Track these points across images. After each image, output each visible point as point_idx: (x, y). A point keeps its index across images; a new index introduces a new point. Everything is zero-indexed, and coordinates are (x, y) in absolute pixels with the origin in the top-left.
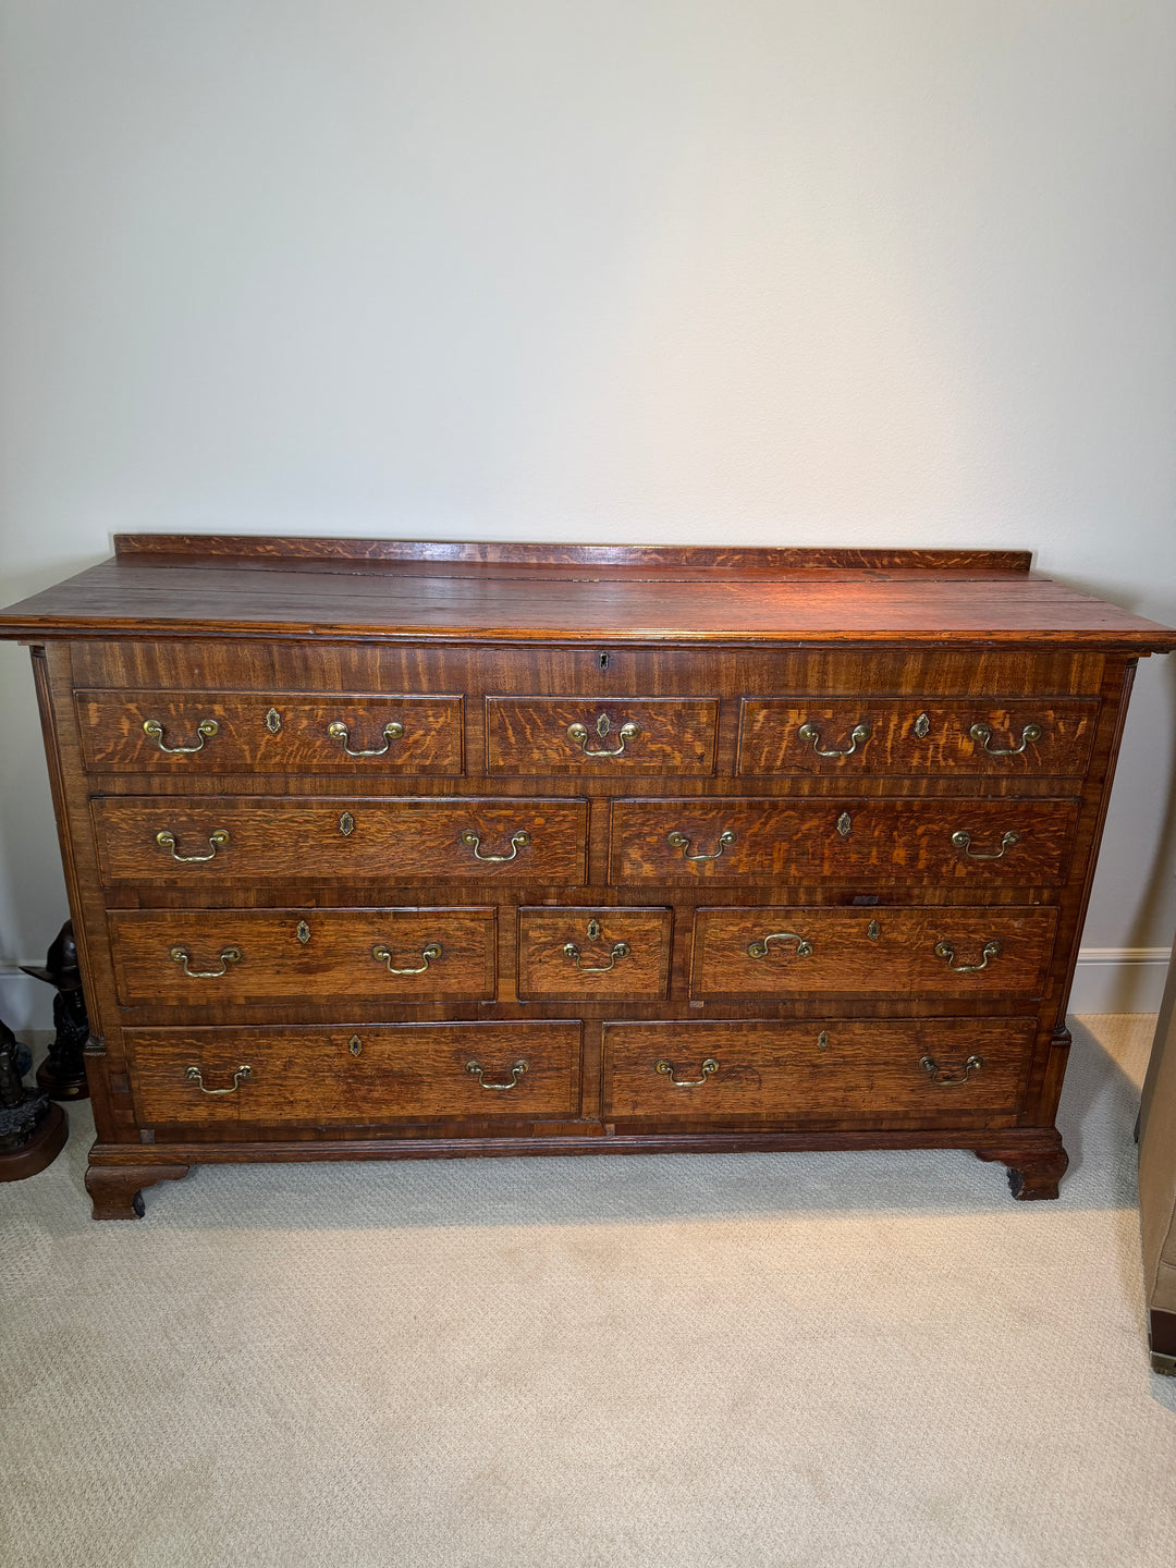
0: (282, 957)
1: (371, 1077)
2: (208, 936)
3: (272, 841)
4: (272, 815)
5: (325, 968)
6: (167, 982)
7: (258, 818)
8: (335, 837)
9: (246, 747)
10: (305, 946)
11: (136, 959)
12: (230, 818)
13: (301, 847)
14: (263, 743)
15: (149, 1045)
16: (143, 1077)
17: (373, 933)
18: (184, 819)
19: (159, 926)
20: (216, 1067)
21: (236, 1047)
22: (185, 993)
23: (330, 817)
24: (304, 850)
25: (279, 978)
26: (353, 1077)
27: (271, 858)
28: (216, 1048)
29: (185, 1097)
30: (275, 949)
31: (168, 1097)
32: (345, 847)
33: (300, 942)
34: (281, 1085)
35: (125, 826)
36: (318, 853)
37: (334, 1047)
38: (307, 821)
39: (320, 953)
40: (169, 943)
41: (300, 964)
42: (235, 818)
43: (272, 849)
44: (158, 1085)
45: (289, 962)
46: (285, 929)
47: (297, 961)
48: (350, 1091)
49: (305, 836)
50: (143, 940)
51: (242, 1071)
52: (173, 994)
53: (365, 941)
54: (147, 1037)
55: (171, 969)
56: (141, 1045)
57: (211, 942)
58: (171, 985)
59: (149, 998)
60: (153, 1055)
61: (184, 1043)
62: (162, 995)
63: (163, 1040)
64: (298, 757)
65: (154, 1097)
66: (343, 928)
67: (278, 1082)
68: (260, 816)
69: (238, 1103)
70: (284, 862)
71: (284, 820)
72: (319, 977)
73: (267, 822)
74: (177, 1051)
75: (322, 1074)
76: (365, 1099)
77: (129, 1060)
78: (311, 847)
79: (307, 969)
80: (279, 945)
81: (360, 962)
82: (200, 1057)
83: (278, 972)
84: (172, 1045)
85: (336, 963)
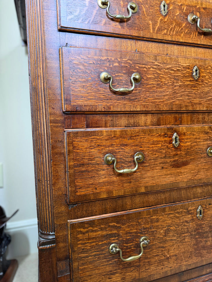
0: (165, 157)
1: (207, 232)
2: (126, 145)
3: (162, 82)
4: (162, 65)
5: (185, 164)
6: (101, 181)
7: (155, 67)
8: (190, 81)
9: (150, 22)
10: (176, 149)
11: (83, 165)
12: (141, 66)
13: (175, 86)
14: (159, 21)
15: (87, 232)
16: (81, 258)
17: (207, 140)
18: (117, 64)
19: (98, 139)
20: (127, 241)
21: (140, 224)
22: (110, 188)
23: (189, 68)
24: (177, 88)
25: (164, 171)
26: (199, 233)
27: (161, 92)
28: (129, 226)
29: (108, 269)
30: (161, 152)
31: (97, 271)
32: (195, 87)
33: (174, 147)
34: (163, 247)
35: (81, 67)
36: (183, 90)
37: (190, 216)
38: (178, 70)
39: (183, 153)
40: (104, 151)
41: (174, 161)
42: (143, 66)
43: (161, 87)
44: (90, 263)
45: (168, 160)
46: (166, 139)
47: (172, 160)
48: (197, 244)
49: (177, 79)
50: (88, 150)
51: (143, 241)
52: (104, 189)
53: (203, 144)
54: (86, 226)
55: (104, 170)
56: (81, 232)
57: (127, 149)
58: (104, 183)
59: (89, 195)
60: (89, 239)
61: (109, 226)
62: (98, 191)
63: (96, 226)
64: (175, 32)
65: (88, 274)
66: (194, 137)
67: (161, 245)
68: (156, 65)
69: (139, 266)
70: (167, 95)
71: (168, 69)
72: (182, 170)
73: (159, 69)
74: (105, 233)
75: (184, 235)
76: (204, 248)
77: (72, 246)
78: (180, 86)
79: (177, 165)
80: (163, 149)
81: (202, 158)
82: (118, 235)
83: (163, 168)
84: (102, 229)
85: (191, 159)
